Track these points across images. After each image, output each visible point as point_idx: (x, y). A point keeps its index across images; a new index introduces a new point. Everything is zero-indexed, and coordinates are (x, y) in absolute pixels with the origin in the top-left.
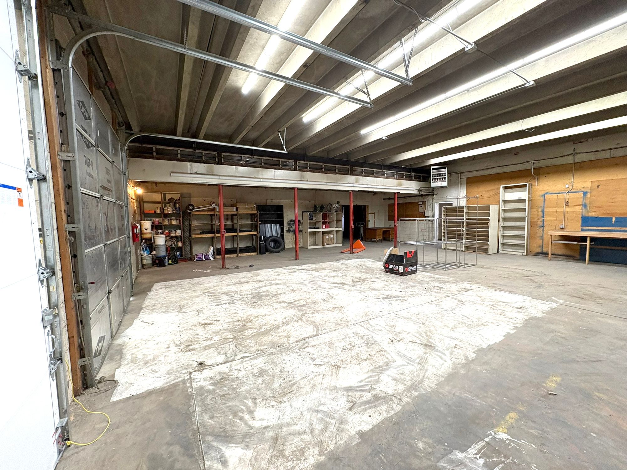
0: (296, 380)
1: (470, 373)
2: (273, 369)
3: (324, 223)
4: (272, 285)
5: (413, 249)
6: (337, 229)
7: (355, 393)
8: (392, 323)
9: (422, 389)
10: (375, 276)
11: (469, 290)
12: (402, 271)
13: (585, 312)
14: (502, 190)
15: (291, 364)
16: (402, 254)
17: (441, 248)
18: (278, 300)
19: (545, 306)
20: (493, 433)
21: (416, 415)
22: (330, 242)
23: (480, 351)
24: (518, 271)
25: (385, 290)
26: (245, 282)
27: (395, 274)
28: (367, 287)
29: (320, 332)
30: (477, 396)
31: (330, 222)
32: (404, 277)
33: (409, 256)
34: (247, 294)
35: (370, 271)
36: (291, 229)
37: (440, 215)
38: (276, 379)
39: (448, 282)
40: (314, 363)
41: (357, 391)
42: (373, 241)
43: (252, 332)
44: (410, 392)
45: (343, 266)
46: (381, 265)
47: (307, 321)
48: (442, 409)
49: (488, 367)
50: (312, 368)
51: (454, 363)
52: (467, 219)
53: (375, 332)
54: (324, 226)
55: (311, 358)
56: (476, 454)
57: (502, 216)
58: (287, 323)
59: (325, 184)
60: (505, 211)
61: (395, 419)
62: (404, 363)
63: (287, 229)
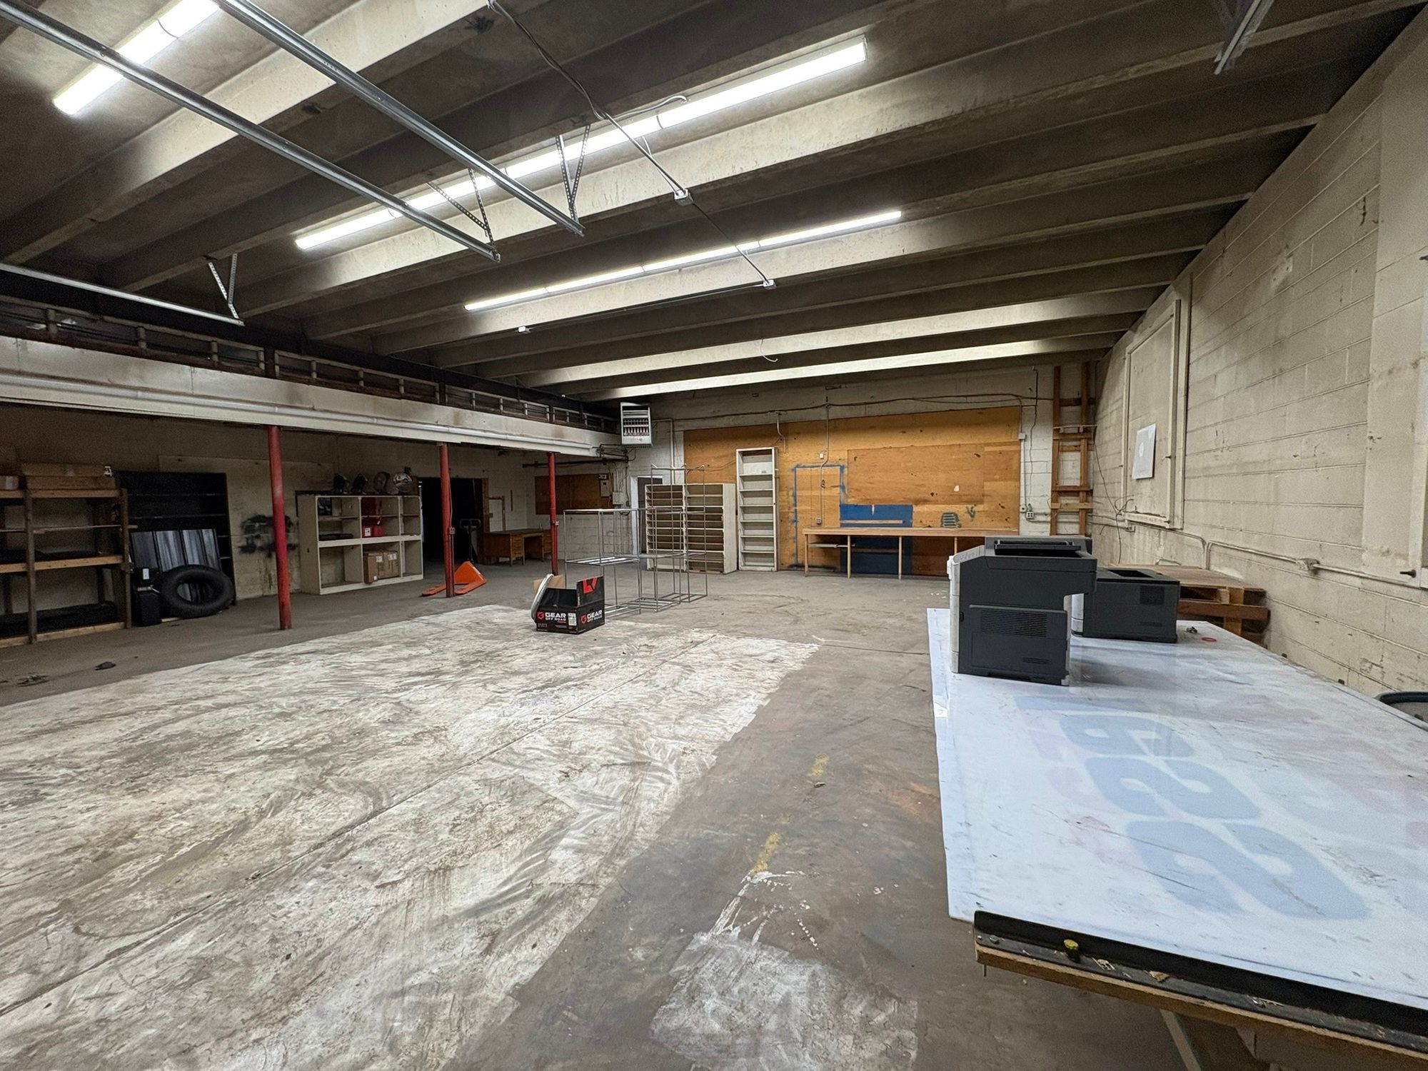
0: (326, 944)
1: (710, 792)
2: (243, 945)
3: (365, 524)
4: (199, 711)
5: (594, 575)
6: (408, 538)
7: (496, 911)
8: (565, 737)
9: (633, 850)
10: (515, 643)
11: (698, 643)
12: (575, 624)
13: (850, 651)
14: (738, 456)
15: (307, 910)
16: (573, 586)
17: (645, 568)
18: (233, 752)
19: (804, 651)
20: (749, 878)
21: (626, 903)
22: (388, 571)
23: (724, 749)
24: (768, 598)
25: (541, 670)
26: (84, 723)
27: (560, 631)
28: (497, 671)
29: (384, 804)
30: (723, 827)
31: (385, 520)
32: (579, 636)
33: (588, 590)
34: (102, 758)
35: (503, 633)
36: (258, 543)
37: (641, 503)
38: (257, 968)
39: (664, 634)
40: (377, 883)
41: (499, 905)
42: (504, 564)
43: (141, 867)
44: (613, 864)
45: (431, 629)
46: (527, 615)
47: (342, 785)
48: (670, 871)
49: (735, 773)
50: (372, 898)
51: (684, 783)
52: (690, 509)
53: (529, 766)
54: (368, 532)
55: (368, 874)
56: (728, 924)
57: (741, 504)
58: (277, 807)
59: (369, 420)
60: (745, 494)
61: (588, 928)
62: (597, 811)
63: (244, 543)
